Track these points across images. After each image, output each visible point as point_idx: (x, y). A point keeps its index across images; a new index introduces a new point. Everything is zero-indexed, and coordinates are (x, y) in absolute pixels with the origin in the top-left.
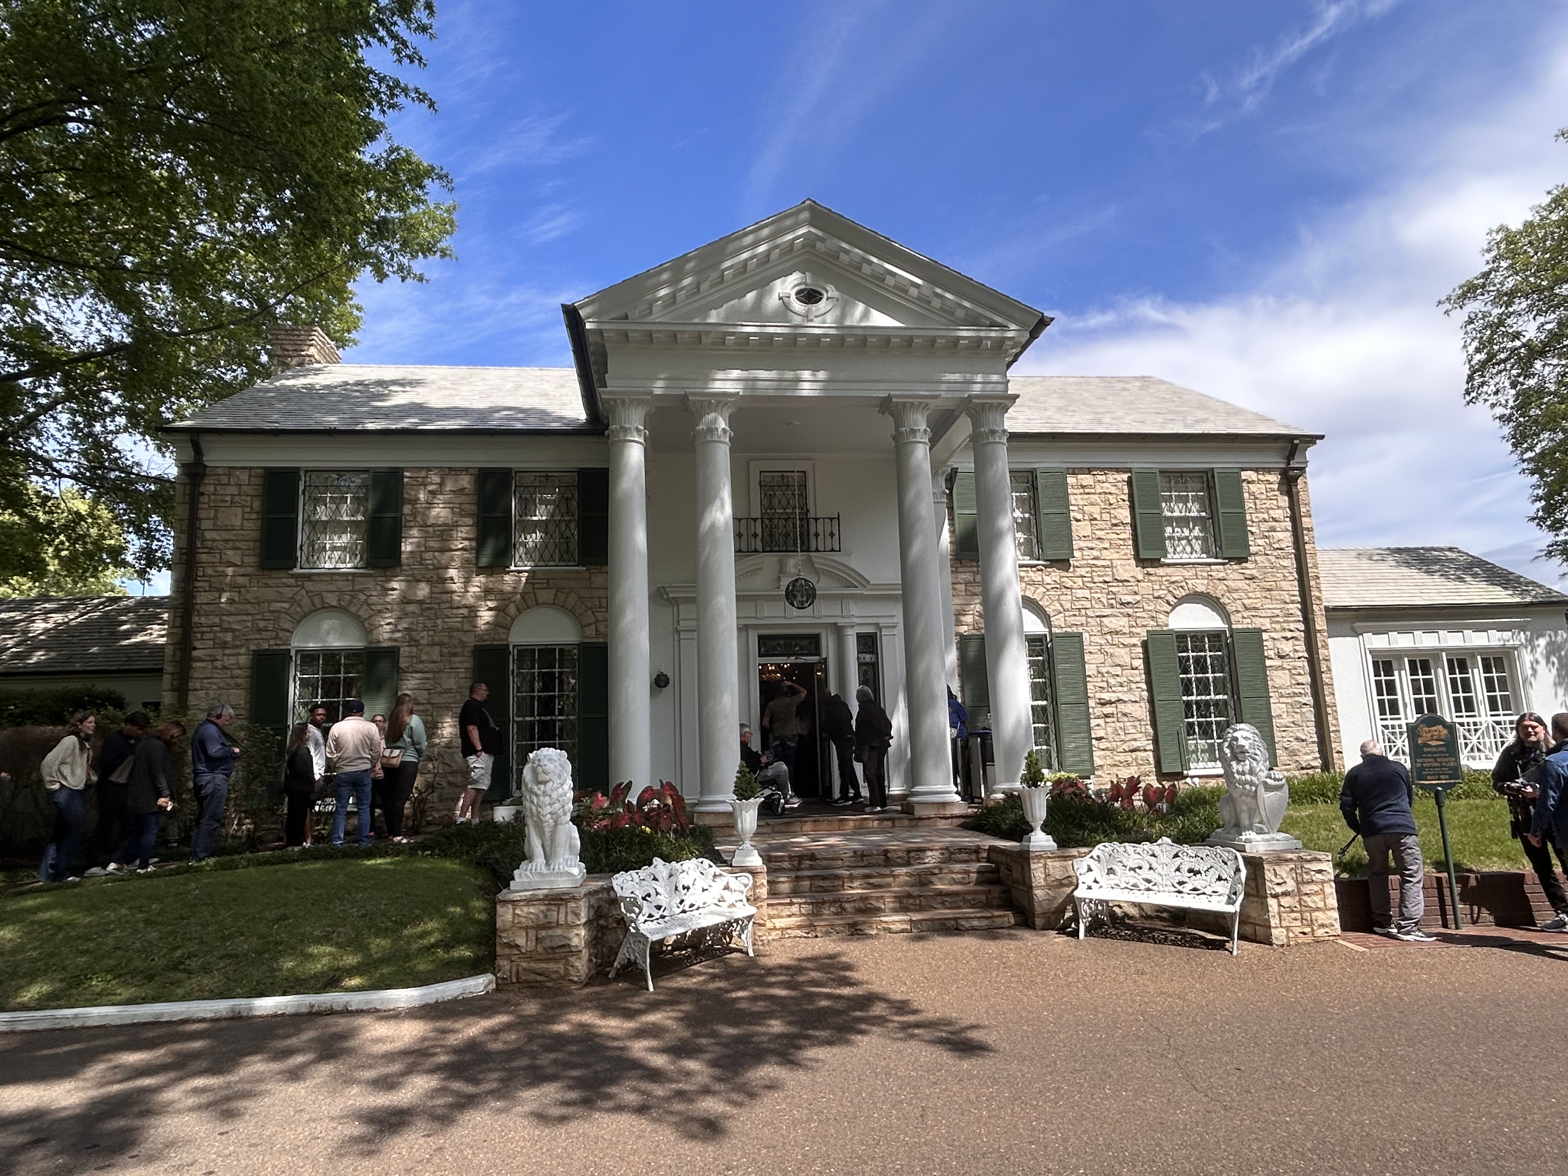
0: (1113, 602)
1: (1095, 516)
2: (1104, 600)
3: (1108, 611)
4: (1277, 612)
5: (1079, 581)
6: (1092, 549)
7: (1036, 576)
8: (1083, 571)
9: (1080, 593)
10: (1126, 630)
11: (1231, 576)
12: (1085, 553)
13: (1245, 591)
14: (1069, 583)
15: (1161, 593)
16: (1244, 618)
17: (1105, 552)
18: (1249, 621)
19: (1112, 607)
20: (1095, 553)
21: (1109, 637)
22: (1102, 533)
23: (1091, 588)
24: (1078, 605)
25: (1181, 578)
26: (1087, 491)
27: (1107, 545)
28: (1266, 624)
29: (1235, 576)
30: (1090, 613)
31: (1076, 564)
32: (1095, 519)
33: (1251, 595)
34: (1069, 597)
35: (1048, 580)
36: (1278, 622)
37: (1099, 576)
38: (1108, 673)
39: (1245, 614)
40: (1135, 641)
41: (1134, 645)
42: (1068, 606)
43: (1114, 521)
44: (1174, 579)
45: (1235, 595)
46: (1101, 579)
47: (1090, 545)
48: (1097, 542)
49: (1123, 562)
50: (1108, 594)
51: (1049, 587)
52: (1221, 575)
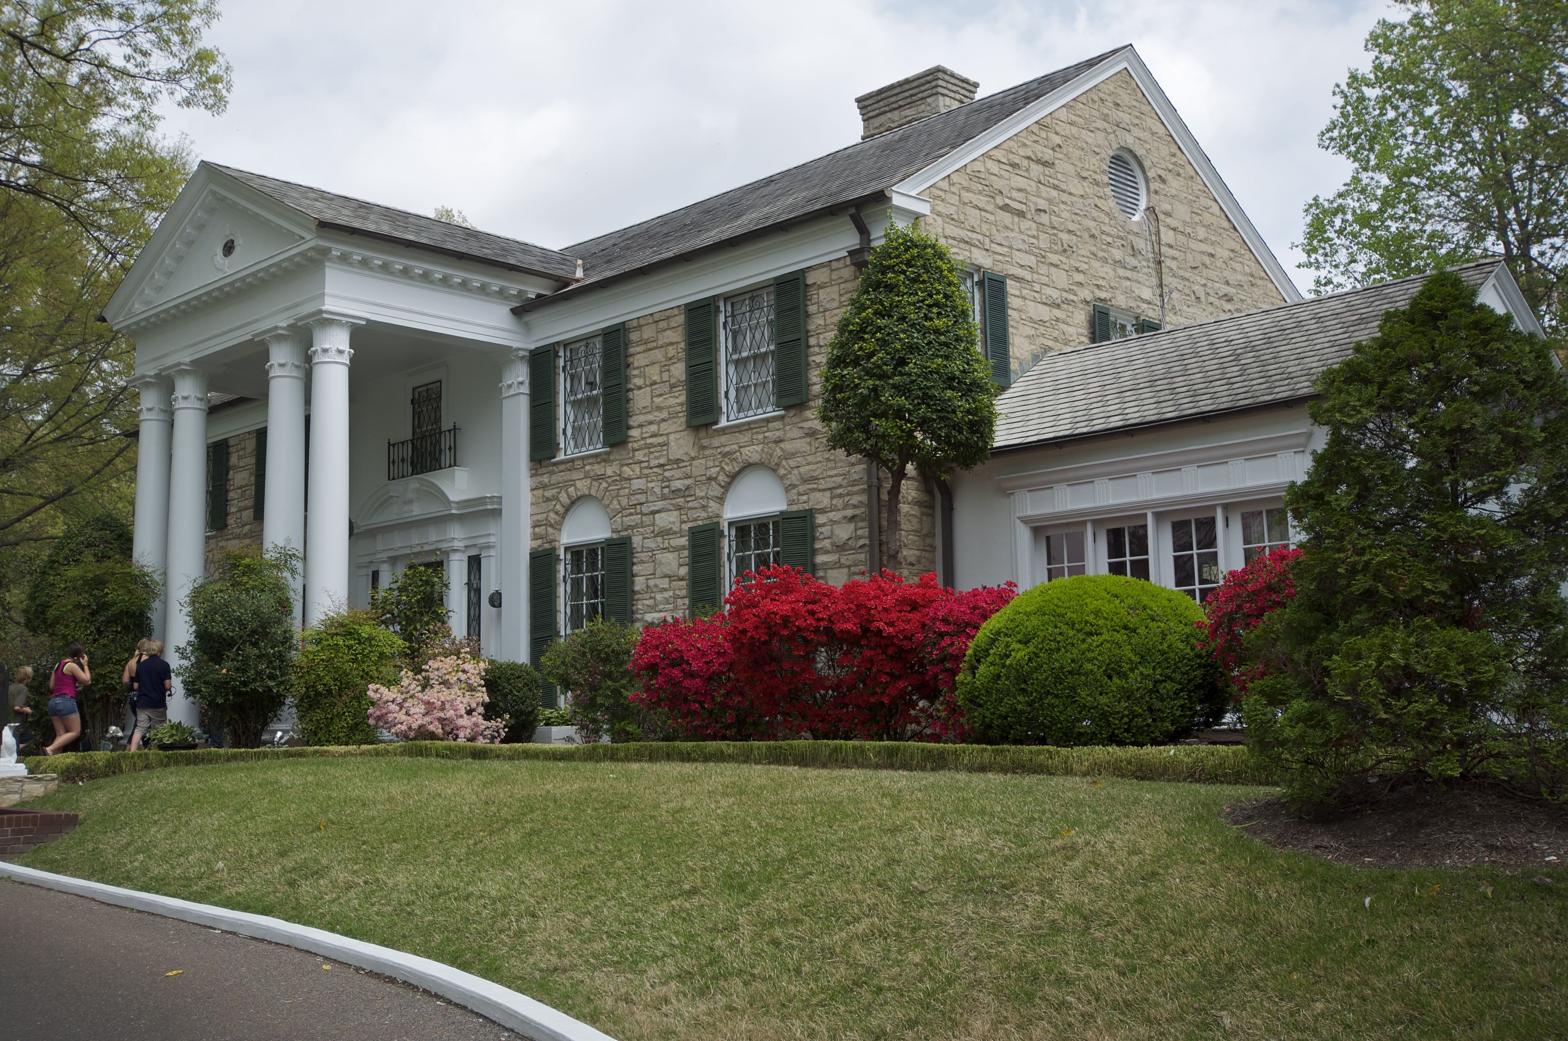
0: (666, 491)
1: (656, 378)
2: (657, 490)
3: (660, 505)
4: (839, 479)
5: (637, 468)
6: (651, 423)
7: (598, 469)
8: (639, 455)
9: (637, 484)
10: (676, 528)
11: (790, 435)
12: (645, 429)
13: (804, 455)
14: (627, 471)
15: (714, 471)
16: (800, 494)
17: (663, 425)
18: (805, 498)
19: (664, 498)
20: (653, 428)
21: (659, 539)
22: (661, 399)
23: (647, 476)
24: (634, 500)
25: (736, 447)
26: (649, 346)
27: (664, 414)
28: (823, 500)
29: (795, 433)
30: (645, 509)
31: (635, 445)
32: (654, 383)
33: (810, 458)
34: (627, 491)
35: (609, 472)
36: (841, 496)
37: (657, 458)
38: (656, 586)
39: (802, 489)
40: (684, 541)
41: (683, 548)
42: (624, 502)
43: (673, 381)
44: (727, 449)
45: (792, 463)
46: (656, 462)
47: (650, 417)
48: (656, 414)
49: (677, 436)
50: (663, 481)
51: (609, 480)
52: (777, 434)
